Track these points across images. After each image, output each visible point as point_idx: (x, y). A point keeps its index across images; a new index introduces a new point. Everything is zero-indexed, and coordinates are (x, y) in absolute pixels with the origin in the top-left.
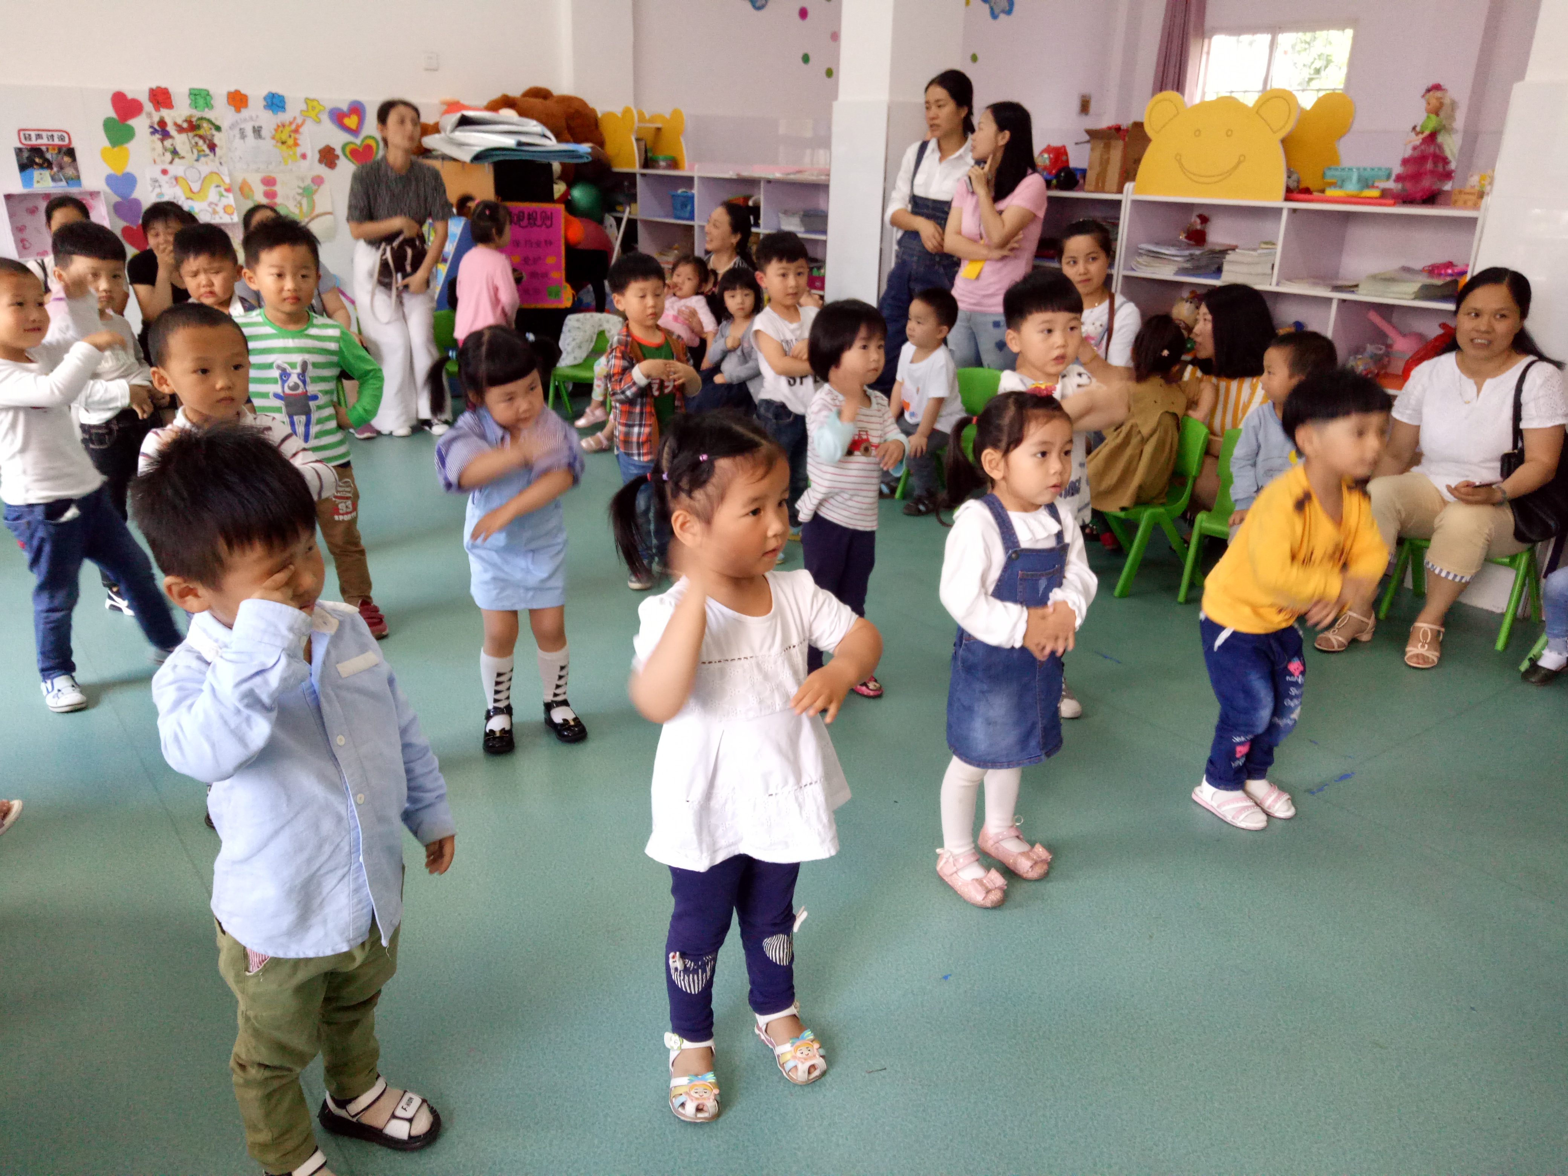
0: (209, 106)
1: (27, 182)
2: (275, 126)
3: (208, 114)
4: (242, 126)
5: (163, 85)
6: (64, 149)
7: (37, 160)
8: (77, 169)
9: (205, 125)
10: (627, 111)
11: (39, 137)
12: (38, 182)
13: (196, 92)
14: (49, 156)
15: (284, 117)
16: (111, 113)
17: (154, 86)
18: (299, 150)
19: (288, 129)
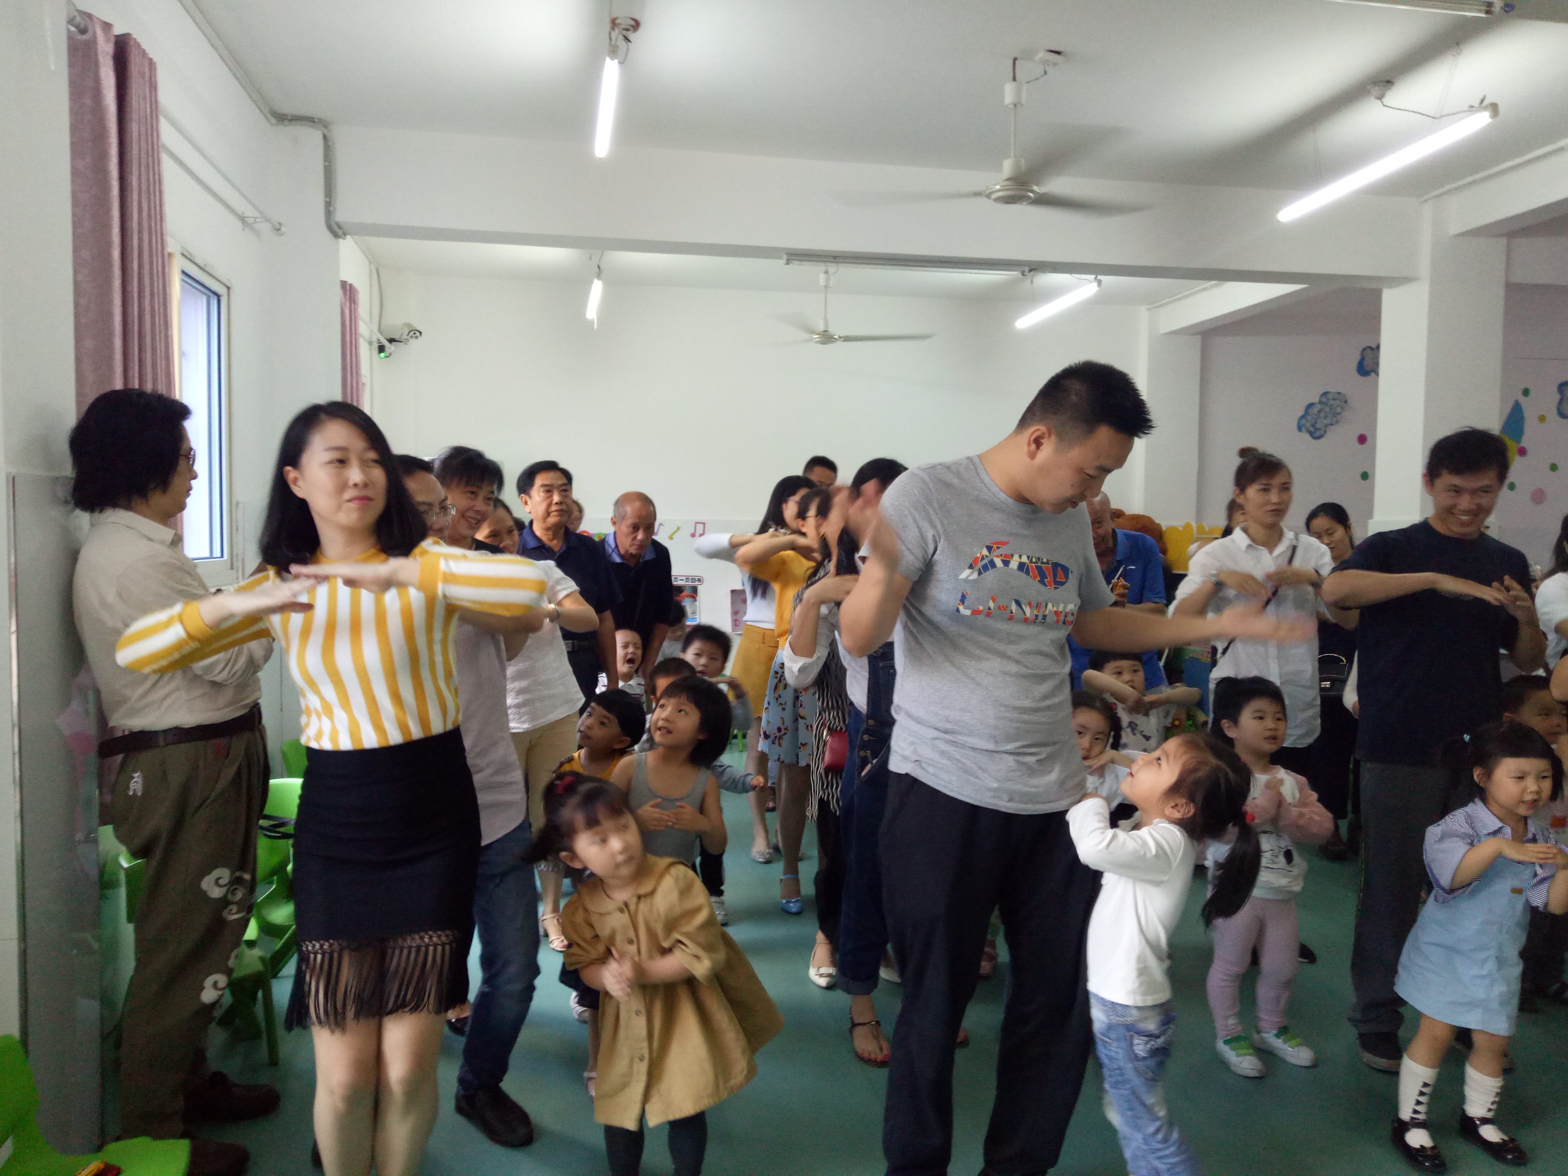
10: (1188, 526)
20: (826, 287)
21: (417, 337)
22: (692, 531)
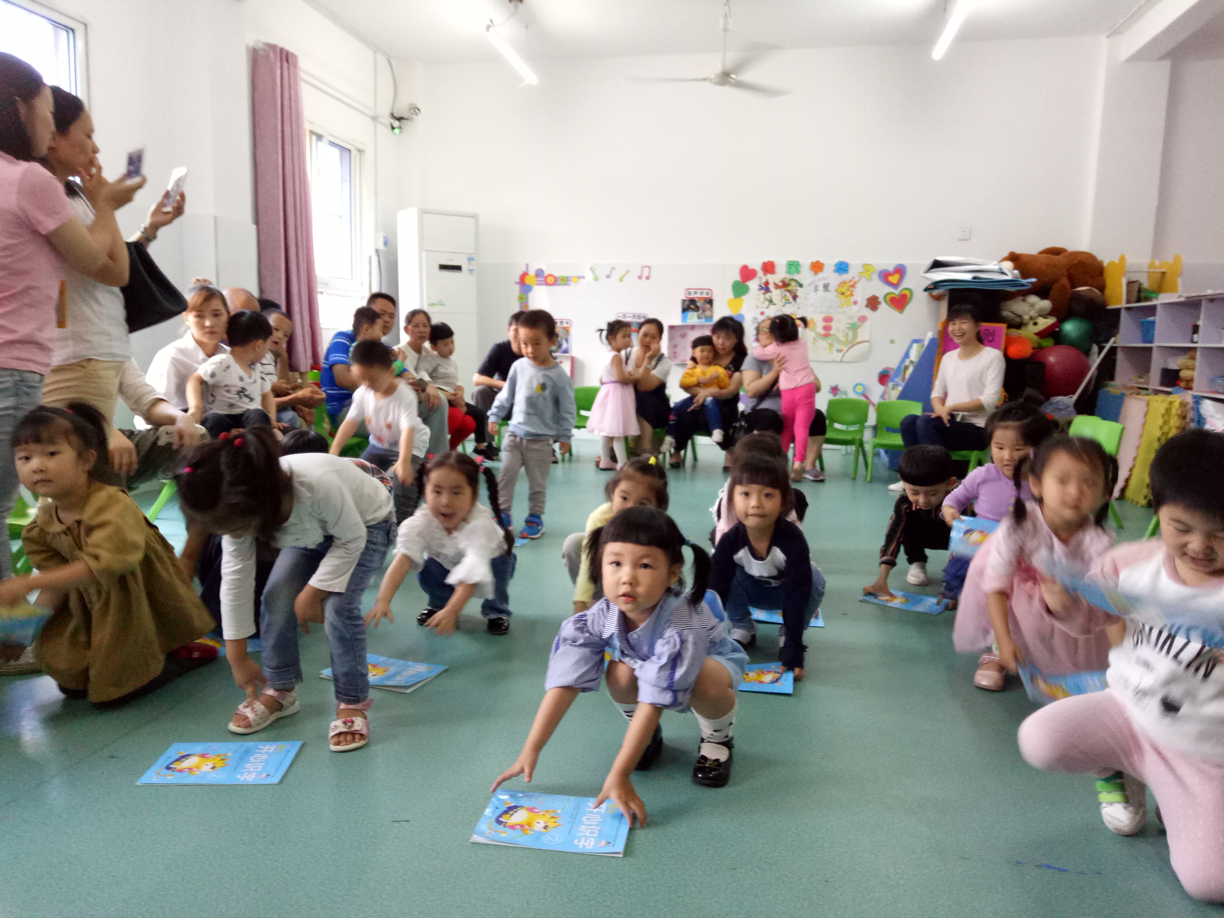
0: (798, 271)
1: (684, 319)
2: (839, 283)
3: (797, 277)
4: (817, 284)
5: (771, 260)
6: (708, 300)
7: (692, 307)
8: (712, 311)
9: (793, 283)
10: (1122, 258)
11: (696, 293)
12: (690, 319)
13: (792, 263)
14: (698, 304)
15: (846, 277)
16: (738, 278)
17: (766, 260)
18: (853, 299)
19: (847, 285)
20: (725, 30)
21: (417, 114)
22: (639, 274)
